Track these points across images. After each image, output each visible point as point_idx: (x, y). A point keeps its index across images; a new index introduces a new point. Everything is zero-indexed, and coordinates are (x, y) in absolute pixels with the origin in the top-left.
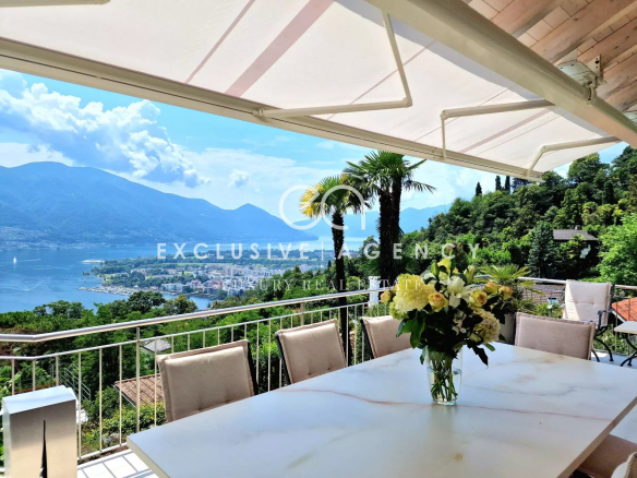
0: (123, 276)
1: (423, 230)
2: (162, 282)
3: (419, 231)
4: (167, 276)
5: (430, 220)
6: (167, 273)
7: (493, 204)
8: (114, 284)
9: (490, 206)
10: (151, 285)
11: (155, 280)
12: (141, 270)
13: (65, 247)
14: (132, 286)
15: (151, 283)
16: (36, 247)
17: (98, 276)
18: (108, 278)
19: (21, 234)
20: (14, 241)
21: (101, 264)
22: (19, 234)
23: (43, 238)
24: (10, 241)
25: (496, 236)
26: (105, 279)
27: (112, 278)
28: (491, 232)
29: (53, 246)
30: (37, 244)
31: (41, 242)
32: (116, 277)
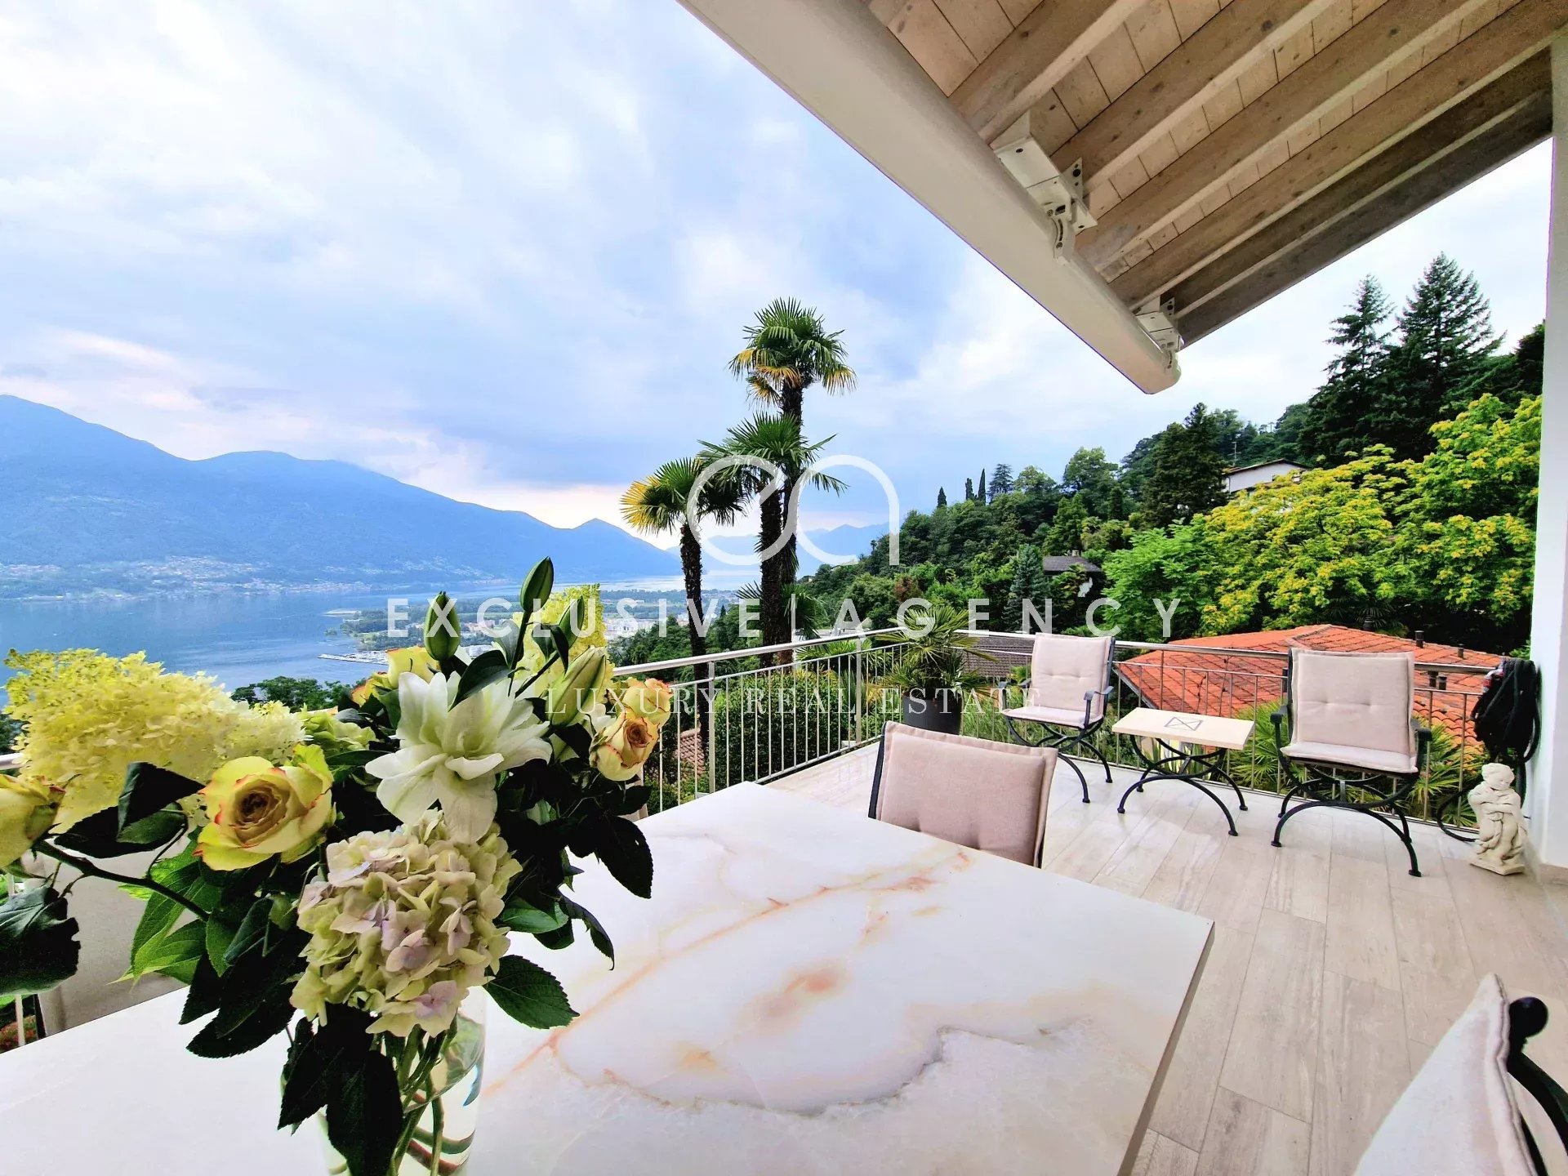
1: (862, 558)
2: (458, 645)
5: (873, 544)
7: (962, 519)
9: (958, 522)
13: (296, 590)
16: (246, 589)
17: (352, 635)
18: (368, 639)
19: (218, 569)
20: (205, 580)
21: (356, 617)
22: (215, 569)
23: (257, 575)
24: (199, 581)
25: (965, 566)
26: (363, 641)
27: (375, 639)
28: (958, 561)
29: (274, 588)
30: (246, 585)
31: (252, 581)
32: (381, 638)
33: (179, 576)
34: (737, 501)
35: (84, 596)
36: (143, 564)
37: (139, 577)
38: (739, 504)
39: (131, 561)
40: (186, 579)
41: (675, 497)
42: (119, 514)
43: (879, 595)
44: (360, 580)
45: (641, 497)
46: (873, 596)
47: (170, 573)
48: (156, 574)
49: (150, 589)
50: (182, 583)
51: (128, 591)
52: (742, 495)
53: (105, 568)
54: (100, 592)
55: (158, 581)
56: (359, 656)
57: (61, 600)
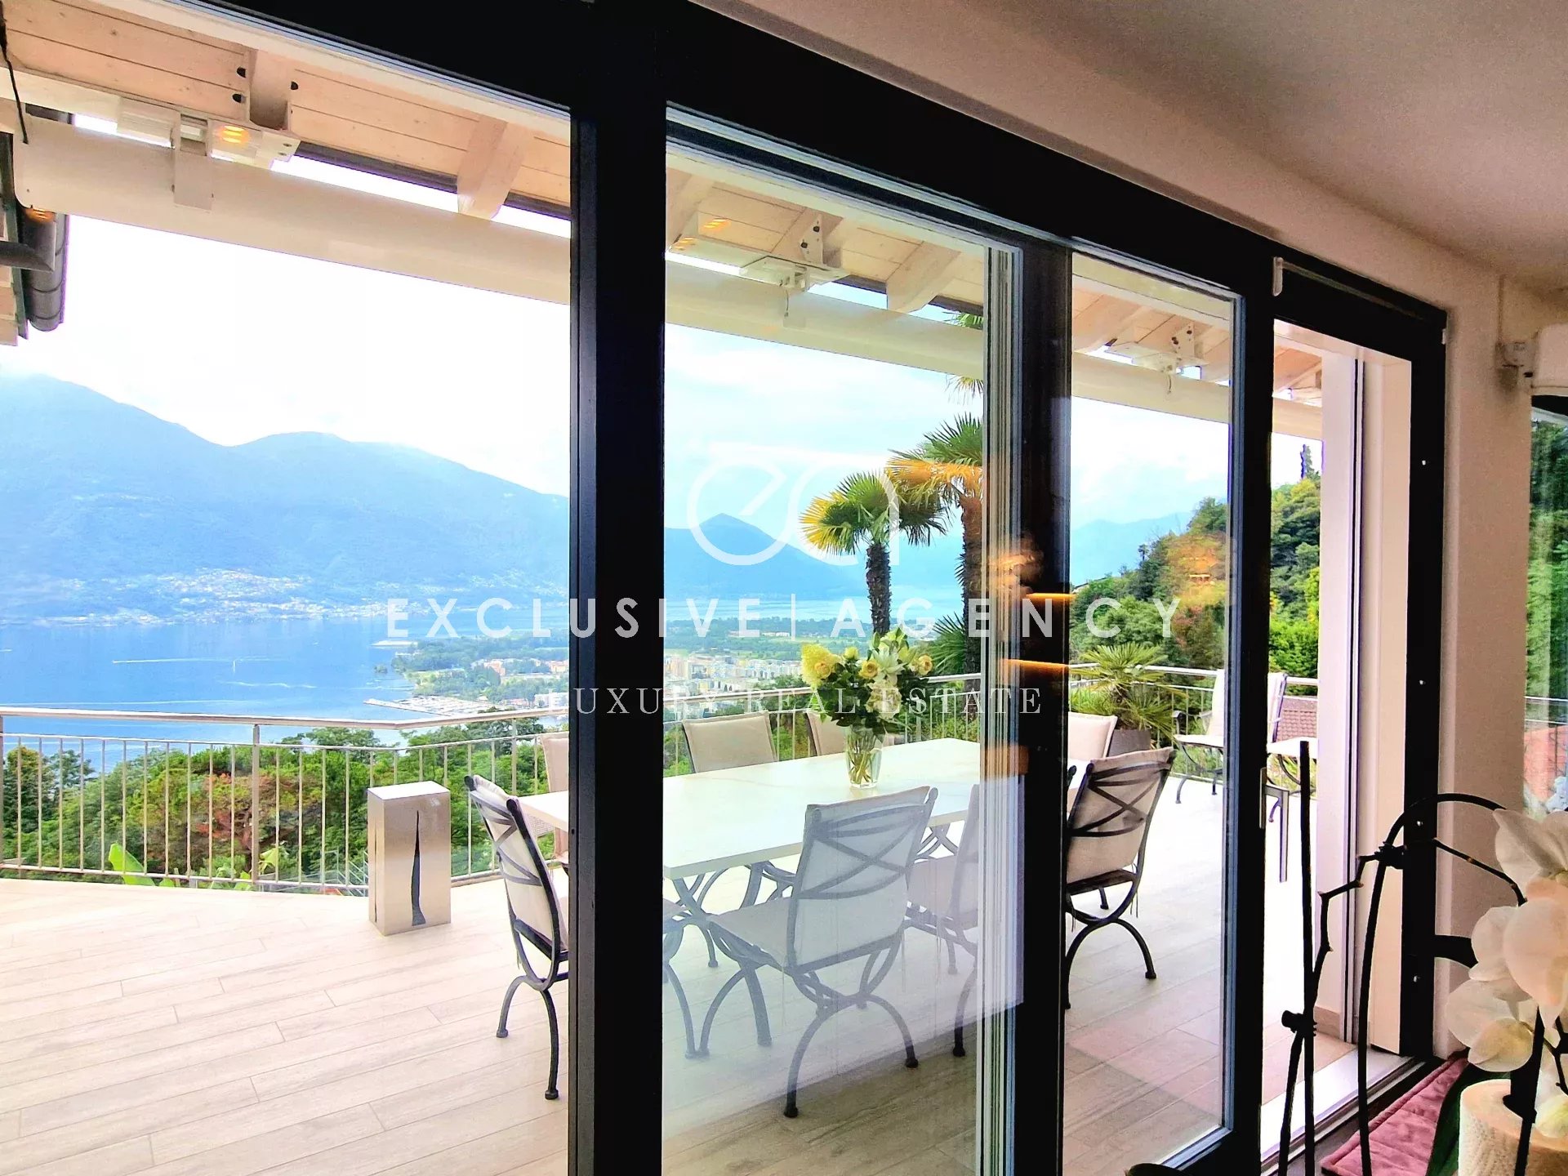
0: (455, 675)
1: (1127, 574)
2: (537, 690)
3: (1116, 575)
4: (547, 678)
5: (1142, 550)
6: (547, 671)
7: (1293, 510)
8: (438, 693)
9: (1286, 514)
10: (515, 695)
11: (523, 685)
12: (496, 664)
13: (340, 612)
14: (474, 698)
15: (513, 693)
16: (282, 612)
17: (405, 675)
18: (426, 680)
19: (253, 585)
20: (238, 599)
21: (411, 649)
22: (250, 584)
23: (295, 594)
24: (231, 600)
25: (1298, 586)
26: (419, 683)
27: (434, 680)
28: (1287, 578)
29: (315, 611)
30: (283, 607)
31: (290, 601)
32: (441, 679)
33: (209, 595)
34: (933, 516)
35: (108, 618)
36: (172, 578)
37: (166, 594)
38: (935, 520)
39: (159, 574)
40: (216, 598)
41: (862, 516)
42: (148, 515)
43: (1149, 631)
44: (416, 600)
45: (821, 514)
46: (1139, 632)
47: (199, 589)
48: (185, 590)
49: (177, 610)
50: (213, 602)
51: (154, 612)
52: (940, 509)
53: (132, 583)
54: (124, 613)
55: (187, 600)
56: (414, 704)
57: (83, 622)
